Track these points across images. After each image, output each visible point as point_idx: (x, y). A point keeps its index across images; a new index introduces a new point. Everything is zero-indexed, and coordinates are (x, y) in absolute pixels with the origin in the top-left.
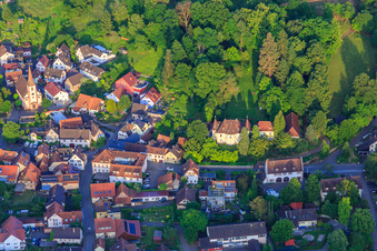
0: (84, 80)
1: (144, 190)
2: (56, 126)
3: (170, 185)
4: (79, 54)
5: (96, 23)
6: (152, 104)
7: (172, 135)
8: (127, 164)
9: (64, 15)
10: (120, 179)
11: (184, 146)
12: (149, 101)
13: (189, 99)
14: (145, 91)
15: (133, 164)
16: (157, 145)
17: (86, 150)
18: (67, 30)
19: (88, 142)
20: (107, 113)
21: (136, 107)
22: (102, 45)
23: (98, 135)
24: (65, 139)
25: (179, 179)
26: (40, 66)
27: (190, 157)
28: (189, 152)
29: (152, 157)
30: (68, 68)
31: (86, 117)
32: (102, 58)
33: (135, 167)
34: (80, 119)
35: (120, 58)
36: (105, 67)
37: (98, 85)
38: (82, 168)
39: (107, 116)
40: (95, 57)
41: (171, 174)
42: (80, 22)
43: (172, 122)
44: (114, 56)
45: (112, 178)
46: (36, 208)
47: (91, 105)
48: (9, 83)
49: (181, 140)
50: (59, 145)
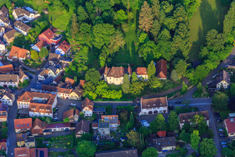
0: (17, 34)
1: (54, 122)
3: (72, 119)
4: (15, 14)
6: (63, 53)
7: (76, 78)
8: (42, 102)
10: (37, 114)
11: (84, 87)
12: (61, 51)
13: (89, 49)
14: (59, 43)
15: (46, 102)
16: (64, 87)
17: (15, 89)
19: (17, 84)
20: (32, 60)
21: (52, 56)
22: (31, 7)
23: (24, 78)
25: (78, 114)
27: (87, 96)
28: (87, 92)
29: (61, 95)
30: (6, 25)
31: (16, 63)
32: (30, 17)
33: (46, 105)
34: (11, 66)
35: (43, 17)
36: (32, 24)
37: (26, 38)
38: (11, 104)
39: (32, 62)
40: (26, 16)
41: (73, 110)
43: (77, 68)
44: (39, 15)
45: (31, 113)
47: (20, 54)
49: (82, 82)
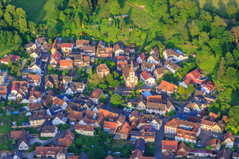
0: (166, 72)
1: (196, 148)
2: (145, 100)
3: (214, 147)
4: (165, 55)
5: (178, 35)
6: (208, 91)
7: (219, 113)
8: (187, 129)
9: (158, 28)
10: (182, 139)
11: (226, 122)
12: (206, 89)
13: (233, 91)
14: (204, 83)
15: (191, 130)
16: (208, 119)
17: (162, 117)
18: (159, 38)
19: (164, 112)
20: (178, 94)
21: (197, 92)
22: (181, 50)
23: (171, 109)
24: (149, 109)
25: (220, 144)
26: (140, 60)
27: (230, 129)
28: (229, 126)
29: (204, 127)
30: (157, 62)
31: (164, 96)
32: (179, 58)
33: (191, 132)
34: (160, 96)
35: (191, 59)
36: (181, 64)
37: (175, 76)
38: (158, 128)
39: (178, 96)
40: (175, 57)
41: (215, 140)
42: (168, 34)
43: (220, 105)
44: (187, 58)
45: (176, 138)
46: (126, 151)
47: (168, 88)
48: (119, 69)
49: (225, 117)
50: (145, 112)
